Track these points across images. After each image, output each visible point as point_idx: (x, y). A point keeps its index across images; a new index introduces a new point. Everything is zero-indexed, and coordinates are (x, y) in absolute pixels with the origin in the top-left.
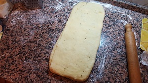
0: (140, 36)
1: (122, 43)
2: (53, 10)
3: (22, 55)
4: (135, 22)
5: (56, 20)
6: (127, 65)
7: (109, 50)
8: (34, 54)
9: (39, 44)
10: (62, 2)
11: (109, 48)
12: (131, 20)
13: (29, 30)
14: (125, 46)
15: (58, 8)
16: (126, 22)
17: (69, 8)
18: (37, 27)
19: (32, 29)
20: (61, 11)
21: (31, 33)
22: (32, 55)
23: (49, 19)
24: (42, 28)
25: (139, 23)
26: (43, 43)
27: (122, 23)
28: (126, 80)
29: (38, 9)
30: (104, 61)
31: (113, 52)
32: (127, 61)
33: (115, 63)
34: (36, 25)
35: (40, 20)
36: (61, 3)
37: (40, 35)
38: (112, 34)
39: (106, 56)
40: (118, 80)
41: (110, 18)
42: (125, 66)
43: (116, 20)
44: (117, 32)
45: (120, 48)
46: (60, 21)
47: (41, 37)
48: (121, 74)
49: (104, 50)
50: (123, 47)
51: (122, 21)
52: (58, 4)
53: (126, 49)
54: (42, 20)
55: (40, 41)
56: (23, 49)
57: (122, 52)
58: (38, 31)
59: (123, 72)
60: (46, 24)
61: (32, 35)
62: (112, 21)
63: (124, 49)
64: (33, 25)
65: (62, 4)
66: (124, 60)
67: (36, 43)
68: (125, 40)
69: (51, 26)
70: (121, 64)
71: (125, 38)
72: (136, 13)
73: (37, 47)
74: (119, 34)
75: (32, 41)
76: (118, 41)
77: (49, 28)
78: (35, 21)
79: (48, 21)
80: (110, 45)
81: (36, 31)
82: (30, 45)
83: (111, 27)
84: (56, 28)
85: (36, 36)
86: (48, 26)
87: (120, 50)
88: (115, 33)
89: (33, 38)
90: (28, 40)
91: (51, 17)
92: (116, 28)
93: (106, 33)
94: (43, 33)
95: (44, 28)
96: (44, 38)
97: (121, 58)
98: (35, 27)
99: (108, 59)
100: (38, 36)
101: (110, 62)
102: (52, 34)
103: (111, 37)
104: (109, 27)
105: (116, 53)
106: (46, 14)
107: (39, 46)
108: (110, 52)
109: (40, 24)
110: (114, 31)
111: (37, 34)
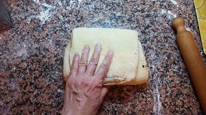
0: (199, 34)
1: (175, 54)
4: (183, 8)
5: (50, 44)
6: (194, 90)
7: (160, 74)
9: (37, 104)
10: (48, 2)
11: (158, 69)
12: (175, 6)
13: (7, 81)
14: (182, 56)
15: (44, 16)
16: (169, 12)
17: (64, 11)
18: (21, 71)
19: (11, 76)
20: (52, 22)
21: (13, 86)
23: (36, 45)
24: (30, 70)
25: (189, 9)
26: (44, 99)
27: (164, 16)
29: (6, 30)
30: (159, 96)
31: (166, 76)
32: (192, 83)
33: (175, 93)
34: (17, 66)
35: (20, 54)
36: (46, 5)
37: (31, 84)
38: (155, 43)
39: (159, 85)
41: (143, 11)
42: (191, 93)
43: (152, 12)
44: (162, 35)
45: (174, 63)
46: (58, 43)
47: (36, 88)
48: (188, 108)
49: (153, 75)
50: (178, 61)
51: (163, 11)
52: (41, 8)
53: (184, 61)
54: (23, 52)
55: (35, 96)
57: (179, 69)
58: (24, 79)
59: (191, 104)
60: (35, 58)
61: (16, 90)
62: (148, 16)
63: (181, 64)
64: (9, 68)
65: (50, 7)
66: (186, 83)
67: (31, 103)
68: (178, 46)
69: (45, 60)
70: (185, 91)
71: (177, 42)
73: (35, 110)
74: (165, 38)
75: (21, 101)
76: (168, 52)
77: (42, 64)
78: (10, 60)
79: (35, 51)
80: (159, 63)
81: (21, 80)
82: (22, 111)
83: (150, 28)
84: (56, 60)
85: (25, 88)
86: (39, 61)
87: (176, 67)
88: (159, 38)
89: (21, 95)
90: (14, 103)
91: (38, 41)
92: (157, 29)
93: (145, 43)
94: (36, 78)
95: (33, 68)
96: (41, 88)
97: (181, 82)
98: (16, 71)
99: (163, 91)
100: (28, 88)
101: (168, 94)
102: (52, 75)
103: (155, 48)
104: (147, 30)
105: (172, 74)
106: (26, 38)
107: (39, 108)
108: (162, 76)
109: (22, 61)
110: (155, 34)
111: (24, 85)
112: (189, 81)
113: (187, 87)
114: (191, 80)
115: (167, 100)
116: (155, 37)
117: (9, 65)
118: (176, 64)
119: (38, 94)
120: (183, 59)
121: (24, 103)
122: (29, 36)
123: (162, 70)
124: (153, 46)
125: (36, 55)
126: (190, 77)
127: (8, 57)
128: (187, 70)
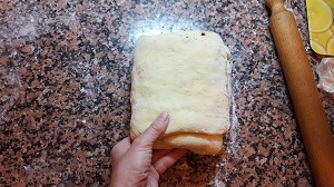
0: (306, 18)
1: (266, 47)
3: (10, 151)
5: (71, 19)
6: (291, 102)
7: (240, 75)
8: (44, 140)
9: (47, 107)
11: (238, 68)
13: (4, 71)
14: (277, 51)
18: (25, 57)
19: (10, 64)
21: (12, 79)
22: (39, 144)
23: (51, 21)
24: (39, 56)
26: (59, 101)
28: (294, 140)
30: (234, 107)
31: (249, 78)
32: (288, 92)
33: (260, 105)
34: (18, 49)
35: (24, 32)
37: (40, 77)
38: (236, 28)
39: (237, 92)
40: (276, 146)
42: (284, 106)
44: (249, 17)
45: (263, 60)
46: (83, 19)
47: (47, 84)
48: (279, 128)
50: (270, 58)
53: (278, 59)
54: (29, 29)
55: (46, 96)
56: (6, 133)
57: (270, 70)
58: (29, 69)
59: (284, 122)
60: (47, 39)
61: (16, 85)
63: (274, 62)
64: (7, 52)
66: (279, 90)
67: (39, 106)
68: (272, 36)
69: (64, 43)
70: (275, 103)
71: (270, 29)
73: (44, 116)
74: (253, 21)
75: (23, 102)
76: (256, 43)
77: (57, 49)
78: (9, 40)
79: (48, 29)
80: (239, 59)
81: (24, 70)
82: (23, 116)
83: (230, 6)
84: (80, 45)
85: (29, 84)
86: (54, 45)
87: (266, 67)
88: (243, 22)
89: (23, 93)
90: (12, 104)
91: (53, 14)
92: (242, 7)
93: (222, 27)
94: (47, 69)
95: (43, 55)
96: (55, 85)
97: (272, 89)
98: (17, 57)
99: (242, 100)
100: (35, 84)
101: (250, 105)
102: (73, 67)
103: (235, 36)
104: (226, 8)
105: (258, 76)
106: (35, 8)
107: (50, 114)
108: (242, 78)
109: (28, 43)
110: (238, 15)
111: (30, 78)
112: (283, 89)
113: (277, 97)
114: (287, 87)
115: (246, 114)
116: (238, 19)
117: (7, 48)
118: (266, 62)
119: (50, 94)
120: (277, 55)
121: (28, 105)
122: (40, 6)
123: (244, 69)
124: (233, 33)
125: (49, 35)
126: (286, 82)
127: (5, 36)
128: (282, 71)
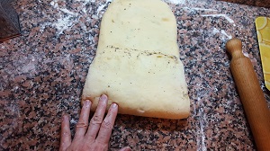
0: (260, 62)
1: (228, 86)
2: (52, 35)
4: (241, 28)
5: (66, 60)
6: (251, 134)
7: (208, 109)
9: (41, 136)
10: (69, 8)
11: (205, 104)
12: (231, 26)
13: (6, 102)
14: (237, 89)
15: (62, 24)
16: (223, 32)
17: (89, 20)
18: (25, 91)
19: (12, 97)
20: (72, 33)
21: (12, 110)
23: (48, 60)
24: (37, 91)
25: (249, 30)
26: (52, 131)
27: (216, 37)
29: (12, 37)
30: (203, 138)
31: (215, 113)
32: (248, 125)
33: (225, 137)
34: (20, 84)
35: (26, 69)
36: (66, 11)
37: (37, 109)
38: (202, 69)
39: (205, 124)
41: (189, 28)
42: (246, 138)
43: (202, 31)
44: (212, 60)
45: (226, 97)
46: (77, 60)
47: (42, 115)
49: (197, 111)
50: (231, 95)
51: (215, 31)
52: (59, 14)
53: (239, 96)
54: (30, 67)
55: (40, 126)
57: (232, 105)
58: (28, 102)
60: (44, 76)
61: (15, 116)
62: (195, 35)
63: (235, 99)
64: (10, 87)
65: (71, 13)
66: (241, 123)
67: (34, 135)
68: (233, 75)
69: (59, 79)
70: (238, 135)
71: (231, 70)
72: (237, 7)
73: (37, 144)
74: (216, 64)
75: (20, 131)
76: (219, 82)
77: (53, 84)
78: (13, 76)
79: (46, 68)
80: (206, 95)
81: (23, 103)
82: (20, 144)
83: (197, 50)
84: (72, 81)
85: (27, 115)
86: (50, 81)
87: (229, 102)
88: (208, 64)
89: (21, 123)
90: (10, 133)
91: (51, 55)
92: (207, 52)
93: (190, 68)
94: (43, 102)
95: (41, 89)
96: (49, 116)
97: (234, 122)
98: (18, 91)
99: (210, 132)
100: (32, 115)
101: (216, 137)
102: (66, 101)
103: (202, 76)
104: (193, 53)
105: (222, 111)
106: (36, 50)
107: (43, 142)
108: (209, 112)
109: (28, 79)
110: (204, 58)
111: (28, 109)
112: (244, 122)
113: (241, 130)
114: (247, 120)
115: (214, 145)
116: (204, 62)
117: (10, 83)
118: (228, 98)
119: (44, 124)
120: (237, 92)
121: (24, 134)
122: (41, 48)
123: (210, 104)
124: (199, 73)
125: (47, 73)
126: (246, 116)
127: (9, 73)
128: (242, 106)
